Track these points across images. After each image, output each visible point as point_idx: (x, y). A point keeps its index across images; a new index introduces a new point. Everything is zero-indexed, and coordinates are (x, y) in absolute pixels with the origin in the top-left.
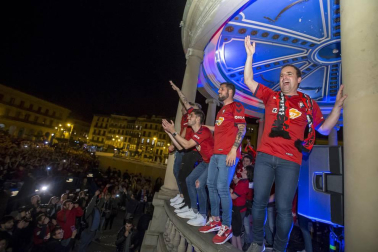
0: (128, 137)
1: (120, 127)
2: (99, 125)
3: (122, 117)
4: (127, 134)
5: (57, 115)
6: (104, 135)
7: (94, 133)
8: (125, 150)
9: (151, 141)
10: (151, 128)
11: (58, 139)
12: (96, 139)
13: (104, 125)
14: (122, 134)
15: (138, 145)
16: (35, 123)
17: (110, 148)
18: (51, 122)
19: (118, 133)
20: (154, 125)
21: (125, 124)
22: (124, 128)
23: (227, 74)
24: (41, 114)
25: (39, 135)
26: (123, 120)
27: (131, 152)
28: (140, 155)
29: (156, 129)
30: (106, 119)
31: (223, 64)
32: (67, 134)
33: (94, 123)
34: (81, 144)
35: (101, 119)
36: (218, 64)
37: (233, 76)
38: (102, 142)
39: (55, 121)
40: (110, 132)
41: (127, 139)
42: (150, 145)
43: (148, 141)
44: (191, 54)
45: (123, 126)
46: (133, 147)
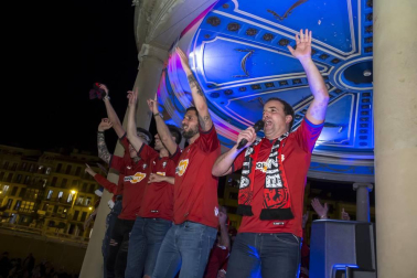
0: (20, 187)
1: (5, 166)
3: (12, 149)
4: (18, 181)
8: (11, 211)
9: (66, 196)
10: (68, 172)
14: (8, 181)
15: (38, 201)
20: (75, 166)
22: (14, 169)
27: (22, 215)
28: (40, 220)
37: (215, 96)
41: (19, 191)
42: (64, 203)
43: (61, 194)
44: (147, 53)
45: (11, 164)
46: (29, 205)
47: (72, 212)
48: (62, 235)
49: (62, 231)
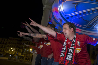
0: (18, 49)
1: (14, 43)
2: (2, 42)
4: (17, 47)
6: (4, 48)
8: (16, 56)
9: (29, 51)
13: (5, 43)
14: (14, 47)
15: (22, 52)
17: (7, 55)
19: (12, 47)
22: (16, 44)
23: (65, 17)
26: (15, 40)
27: (18, 56)
29: (32, 44)
31: (62, 12)
35: (4, 39)
36: (60, 12)
37: (68, 18)
38: (3, 51)
40: (8, 46)
41: (17, 50)
42: (29, 53)
43: (28, 50)
44: (45, 7)
45: (15, 43)
46: (20, 54)
48: (29, 62)
49: (29, 61)
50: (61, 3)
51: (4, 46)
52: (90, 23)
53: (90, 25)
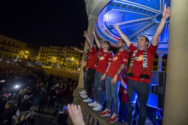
0: (59, 58)
1: (55, 52)
2: (43, 51)
4: (58, 56)
5: (20, 46)
6: (46, 56)
7: (41, 56)
8: (58, 64)
9: (71, 59)
10: (70, 53)
11: (21, 59)
12: (42, 59)
13: (46, 51)
14: (56, 56)
15: (64, 61)
16: (8, 51)
17: (50, 64)
18: (17, 50)
19: (54, 56)
20: (72, 51)
21: (57, 51)
22: (56, 53)
24: (10, 46)
25: (11, 57)
26: (56, 49)
27: (61, 65)
28: (65, 66)
29: (73, 53)
30: (47, 48)
31: (108, 22)
32: (26, 56)
33: (40, 51)
34: (35, 61)
35: (44, 48)
36: (105, 22)
38: (45, 60)
39: (19, 49)
40: (49, 55)
42: (70, 61)
43: (69, 59)
44: (91, 18)
46: (62, 63)
47: (73, 64)
50: (107, 12)
51: (45, 55)
52: (135, 34)
53: (134, 36)
